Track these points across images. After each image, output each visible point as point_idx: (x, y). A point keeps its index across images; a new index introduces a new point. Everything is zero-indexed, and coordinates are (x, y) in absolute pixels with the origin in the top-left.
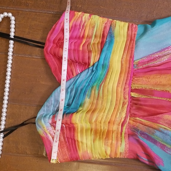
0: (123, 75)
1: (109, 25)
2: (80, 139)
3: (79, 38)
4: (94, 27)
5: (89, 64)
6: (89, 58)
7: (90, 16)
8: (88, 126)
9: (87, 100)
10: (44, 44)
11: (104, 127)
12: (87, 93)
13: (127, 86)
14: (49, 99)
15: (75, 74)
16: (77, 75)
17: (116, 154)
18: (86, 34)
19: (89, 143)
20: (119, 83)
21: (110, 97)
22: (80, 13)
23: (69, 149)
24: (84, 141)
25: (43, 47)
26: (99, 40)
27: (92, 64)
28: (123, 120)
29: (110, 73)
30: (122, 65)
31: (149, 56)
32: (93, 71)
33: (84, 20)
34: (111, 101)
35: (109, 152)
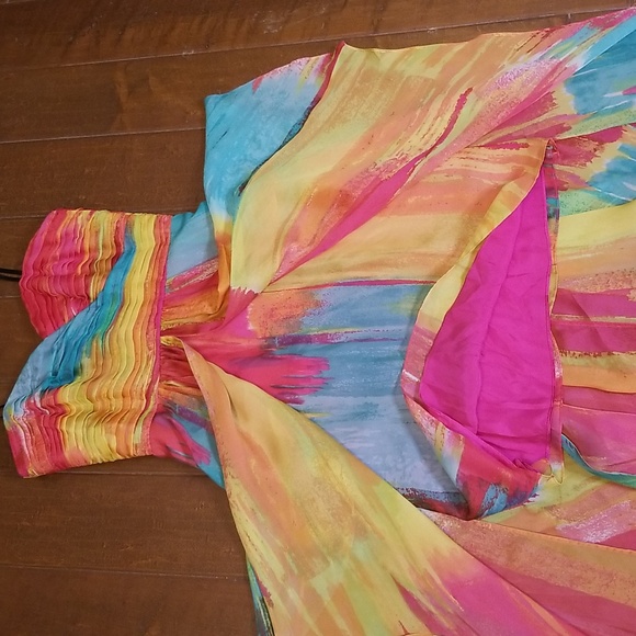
0: (145, 309)
1: (123, 223)
2: (64, 428)
3: (76, 253)
4: (97, 233)
5: (89, 298)
6: (87, 287)
7: (91, 214)
8: (90, 406)
9: (86, 361)
10: (20, 273)
11: (117, 404)
12: (84, 348)
13: (152, 326)
14: (24, 369)
15: (67, 319)
16: (70, 320)
17: (128, 448)
18: (87, 247)
19: (80, 432)
20: (137, 323)
21: (124, 351)
22: (75, 212)
23: (49, 448)
24: (72, 430)
25: (18, 280)
26: (111, 252)
27: (91, 295)
28: (145, 389)
29: (125, 308)
30: (145, 290)
31: (193, 269)
32: (97, 308)
33: (79, 222)
34: (128, 357)
35: (114, 445)
